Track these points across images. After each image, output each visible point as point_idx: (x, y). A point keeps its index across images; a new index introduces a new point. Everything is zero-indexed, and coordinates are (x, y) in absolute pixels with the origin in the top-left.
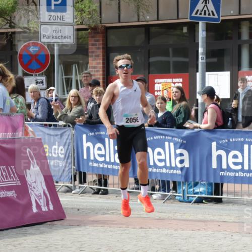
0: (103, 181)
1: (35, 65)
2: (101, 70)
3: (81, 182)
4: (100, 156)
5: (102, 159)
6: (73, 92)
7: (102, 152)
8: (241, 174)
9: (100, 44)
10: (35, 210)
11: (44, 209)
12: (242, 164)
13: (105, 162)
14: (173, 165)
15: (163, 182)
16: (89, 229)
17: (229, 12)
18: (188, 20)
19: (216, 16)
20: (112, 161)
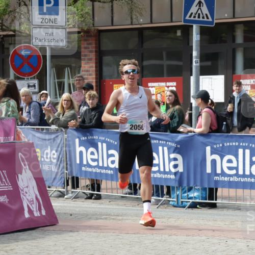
0: (96, 185)
1: (26, 69)
2: (94, 73)
3: (73, 187)
4: (93, 160)
5: (95, 164)
6: (66, 95)
7: (95, 157)
8: (235, 179)
9: (93, 47)
10: (27, 215)
11: (37, 214)
12: (237, 168)
13: (98, 166)
14: (167, 170)
15: (157, 186)
16: (82, 234)
17: (223, 16)
18: (182, 23)
19: (210, 20)
20: (105, 165)
